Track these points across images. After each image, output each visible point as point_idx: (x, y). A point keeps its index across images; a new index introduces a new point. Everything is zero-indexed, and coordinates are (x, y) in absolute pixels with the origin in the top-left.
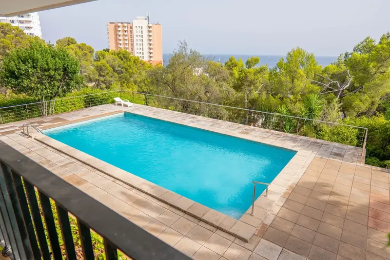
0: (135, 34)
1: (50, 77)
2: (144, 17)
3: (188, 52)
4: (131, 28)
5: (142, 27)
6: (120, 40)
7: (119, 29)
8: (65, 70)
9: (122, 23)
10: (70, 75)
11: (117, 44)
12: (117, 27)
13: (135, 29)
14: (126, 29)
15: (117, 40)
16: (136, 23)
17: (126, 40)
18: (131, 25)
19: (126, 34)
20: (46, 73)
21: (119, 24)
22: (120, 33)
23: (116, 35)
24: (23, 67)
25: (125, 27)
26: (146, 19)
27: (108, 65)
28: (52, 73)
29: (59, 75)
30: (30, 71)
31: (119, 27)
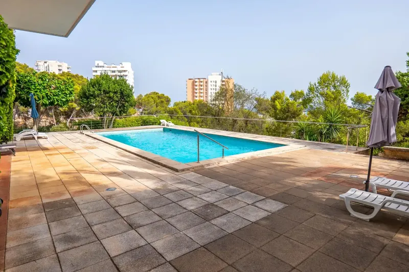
0: (210, 87)
1: (110, 98)
2: (218, 73)
3: (231, 86)
4: (206, 83)
5: (216, 81)
6: (196, 93)
7: (196, 84)
8: (122, 93)
9: (199, 79)
10: (125, 97)
11: (194, 96)
12: (194, 82)
13: (209, 83)
14: (202, 84)
15: (194, 93)
16: (210, 78)
17: (202, 93)
18: (207, 80)
19: (202, 87)
20: (107, 95)
21: (196, 80)
22: (196, 88)
23: (193, 89)
24: (92, 89)
25: (201, 82)
26: (220, 75)
27: (179, 111)
28: (112, 95)
29: (117, 97)
30: (96, 92)
31: (196, 82)
